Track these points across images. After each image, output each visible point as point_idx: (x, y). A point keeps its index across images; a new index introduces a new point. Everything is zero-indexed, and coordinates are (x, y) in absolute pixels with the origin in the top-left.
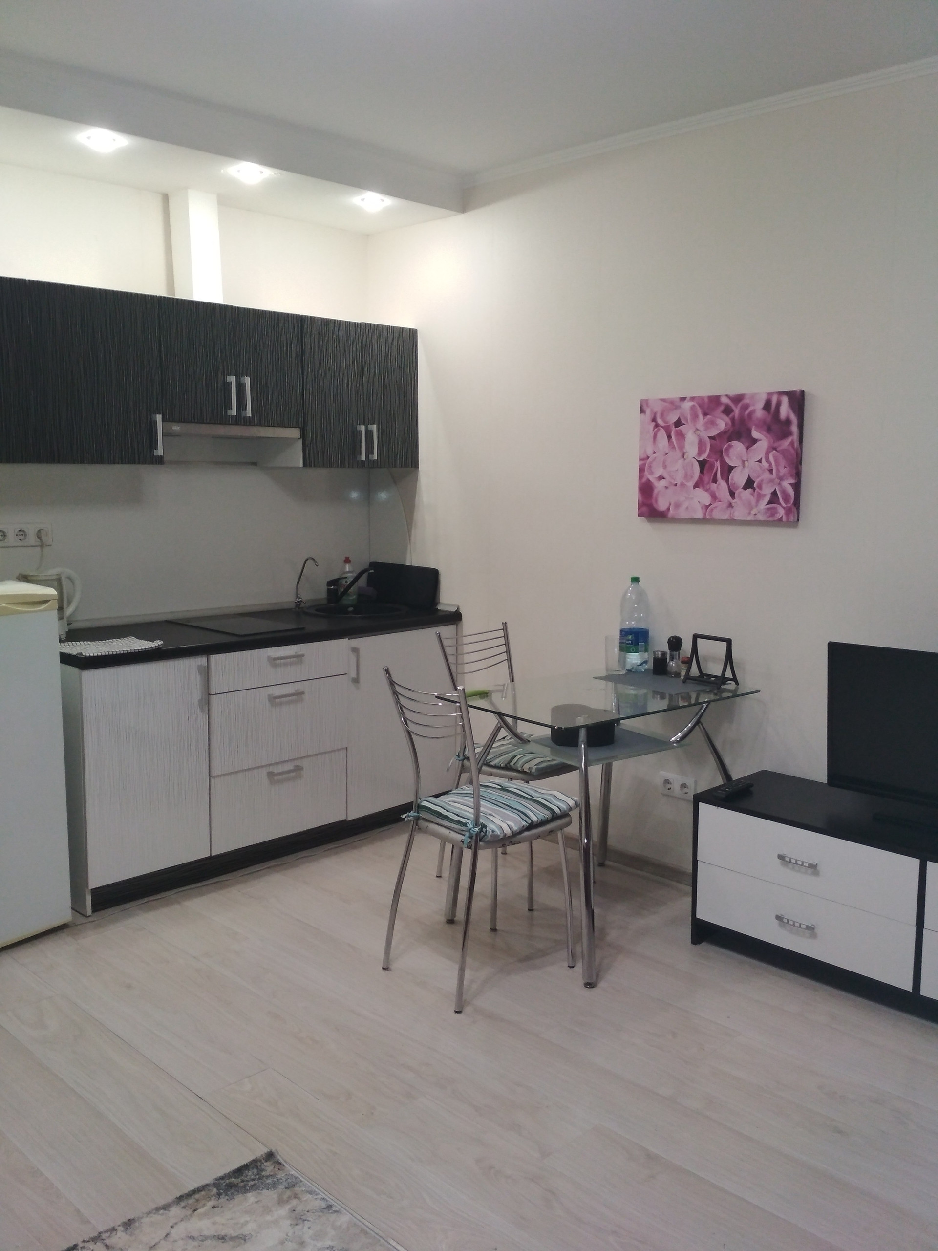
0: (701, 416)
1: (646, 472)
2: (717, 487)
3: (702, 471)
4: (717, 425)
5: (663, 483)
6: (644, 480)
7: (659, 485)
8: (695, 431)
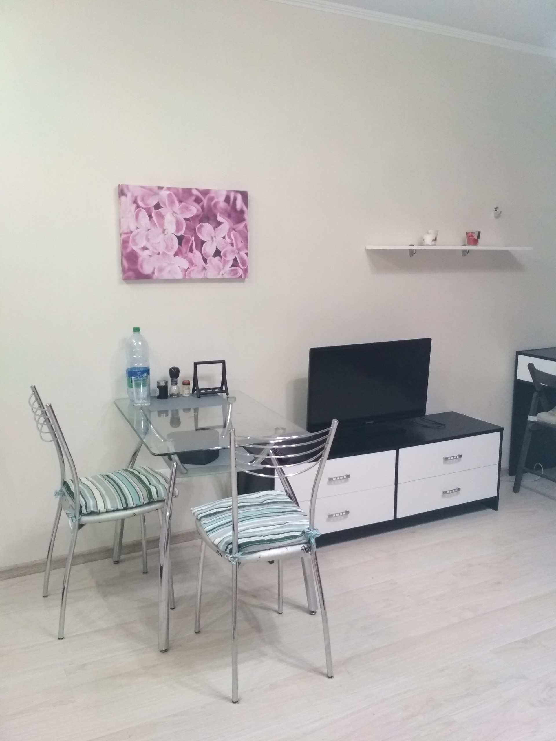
0: (177, 203)
1: (131, 244)
2: (193, 256)
3: (180, 244)
4: (190, 210)
5: (146, 252)
6: (129, 250)
7: (143, 255)
8: (172, 214)
